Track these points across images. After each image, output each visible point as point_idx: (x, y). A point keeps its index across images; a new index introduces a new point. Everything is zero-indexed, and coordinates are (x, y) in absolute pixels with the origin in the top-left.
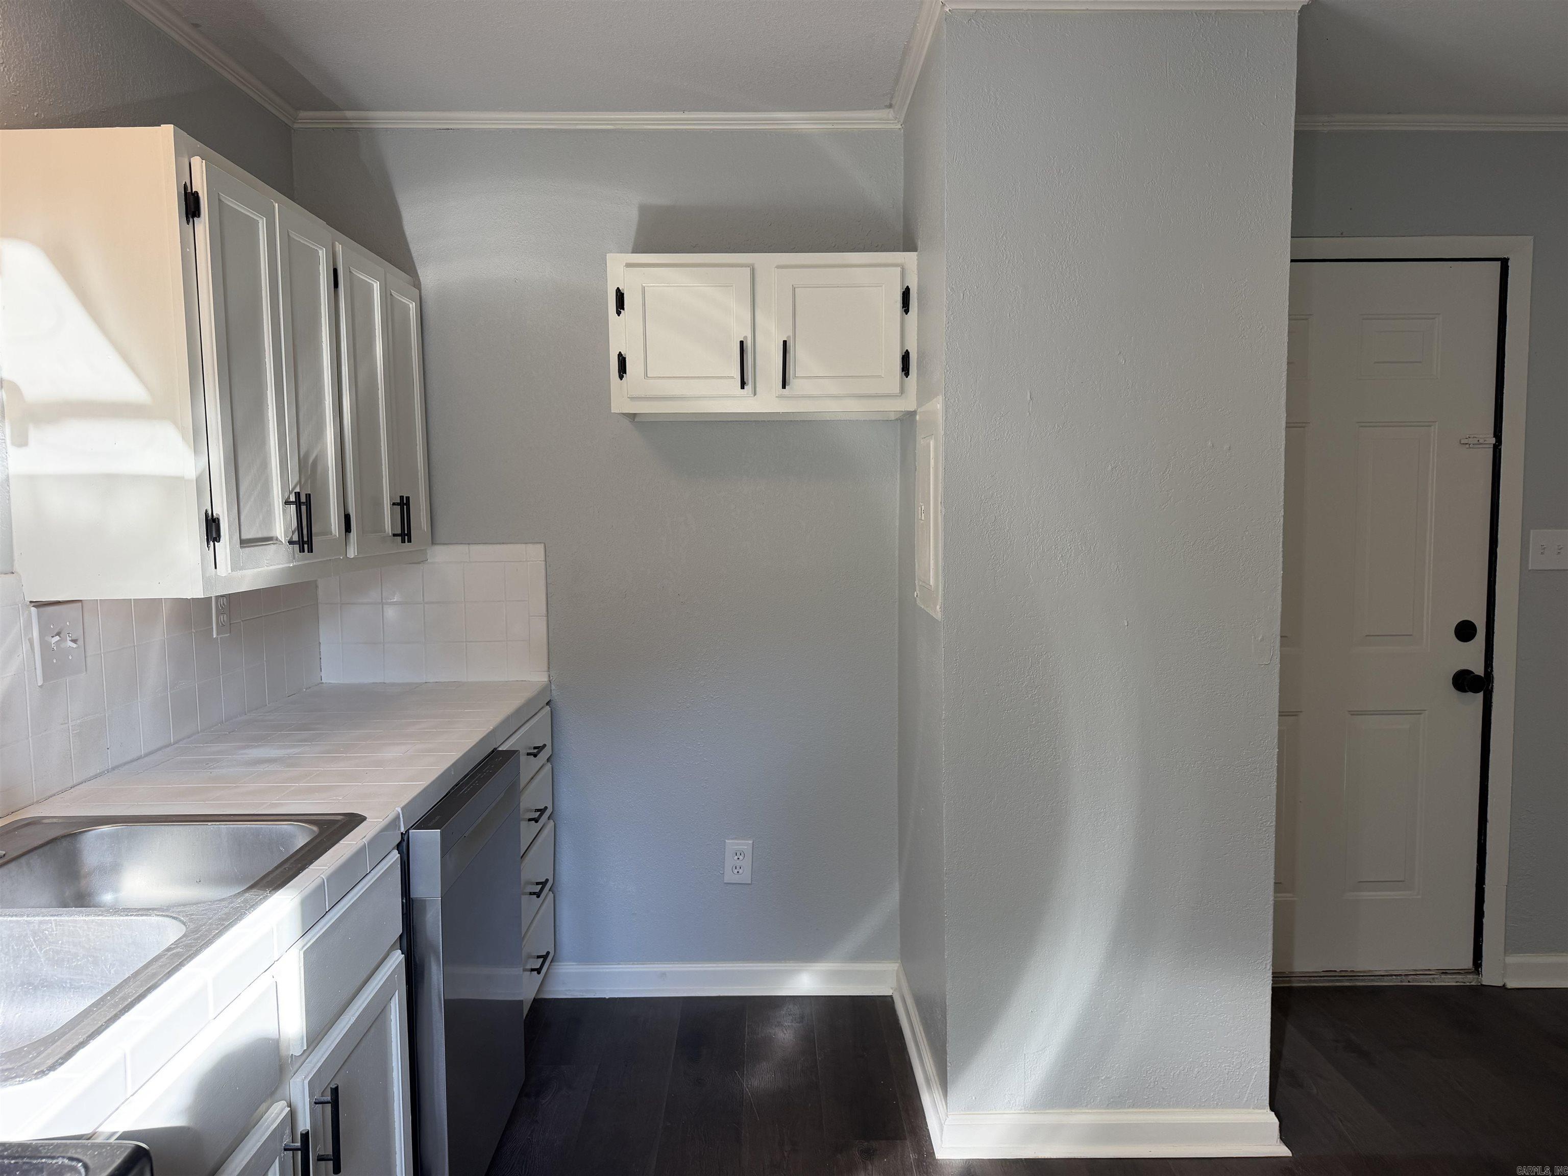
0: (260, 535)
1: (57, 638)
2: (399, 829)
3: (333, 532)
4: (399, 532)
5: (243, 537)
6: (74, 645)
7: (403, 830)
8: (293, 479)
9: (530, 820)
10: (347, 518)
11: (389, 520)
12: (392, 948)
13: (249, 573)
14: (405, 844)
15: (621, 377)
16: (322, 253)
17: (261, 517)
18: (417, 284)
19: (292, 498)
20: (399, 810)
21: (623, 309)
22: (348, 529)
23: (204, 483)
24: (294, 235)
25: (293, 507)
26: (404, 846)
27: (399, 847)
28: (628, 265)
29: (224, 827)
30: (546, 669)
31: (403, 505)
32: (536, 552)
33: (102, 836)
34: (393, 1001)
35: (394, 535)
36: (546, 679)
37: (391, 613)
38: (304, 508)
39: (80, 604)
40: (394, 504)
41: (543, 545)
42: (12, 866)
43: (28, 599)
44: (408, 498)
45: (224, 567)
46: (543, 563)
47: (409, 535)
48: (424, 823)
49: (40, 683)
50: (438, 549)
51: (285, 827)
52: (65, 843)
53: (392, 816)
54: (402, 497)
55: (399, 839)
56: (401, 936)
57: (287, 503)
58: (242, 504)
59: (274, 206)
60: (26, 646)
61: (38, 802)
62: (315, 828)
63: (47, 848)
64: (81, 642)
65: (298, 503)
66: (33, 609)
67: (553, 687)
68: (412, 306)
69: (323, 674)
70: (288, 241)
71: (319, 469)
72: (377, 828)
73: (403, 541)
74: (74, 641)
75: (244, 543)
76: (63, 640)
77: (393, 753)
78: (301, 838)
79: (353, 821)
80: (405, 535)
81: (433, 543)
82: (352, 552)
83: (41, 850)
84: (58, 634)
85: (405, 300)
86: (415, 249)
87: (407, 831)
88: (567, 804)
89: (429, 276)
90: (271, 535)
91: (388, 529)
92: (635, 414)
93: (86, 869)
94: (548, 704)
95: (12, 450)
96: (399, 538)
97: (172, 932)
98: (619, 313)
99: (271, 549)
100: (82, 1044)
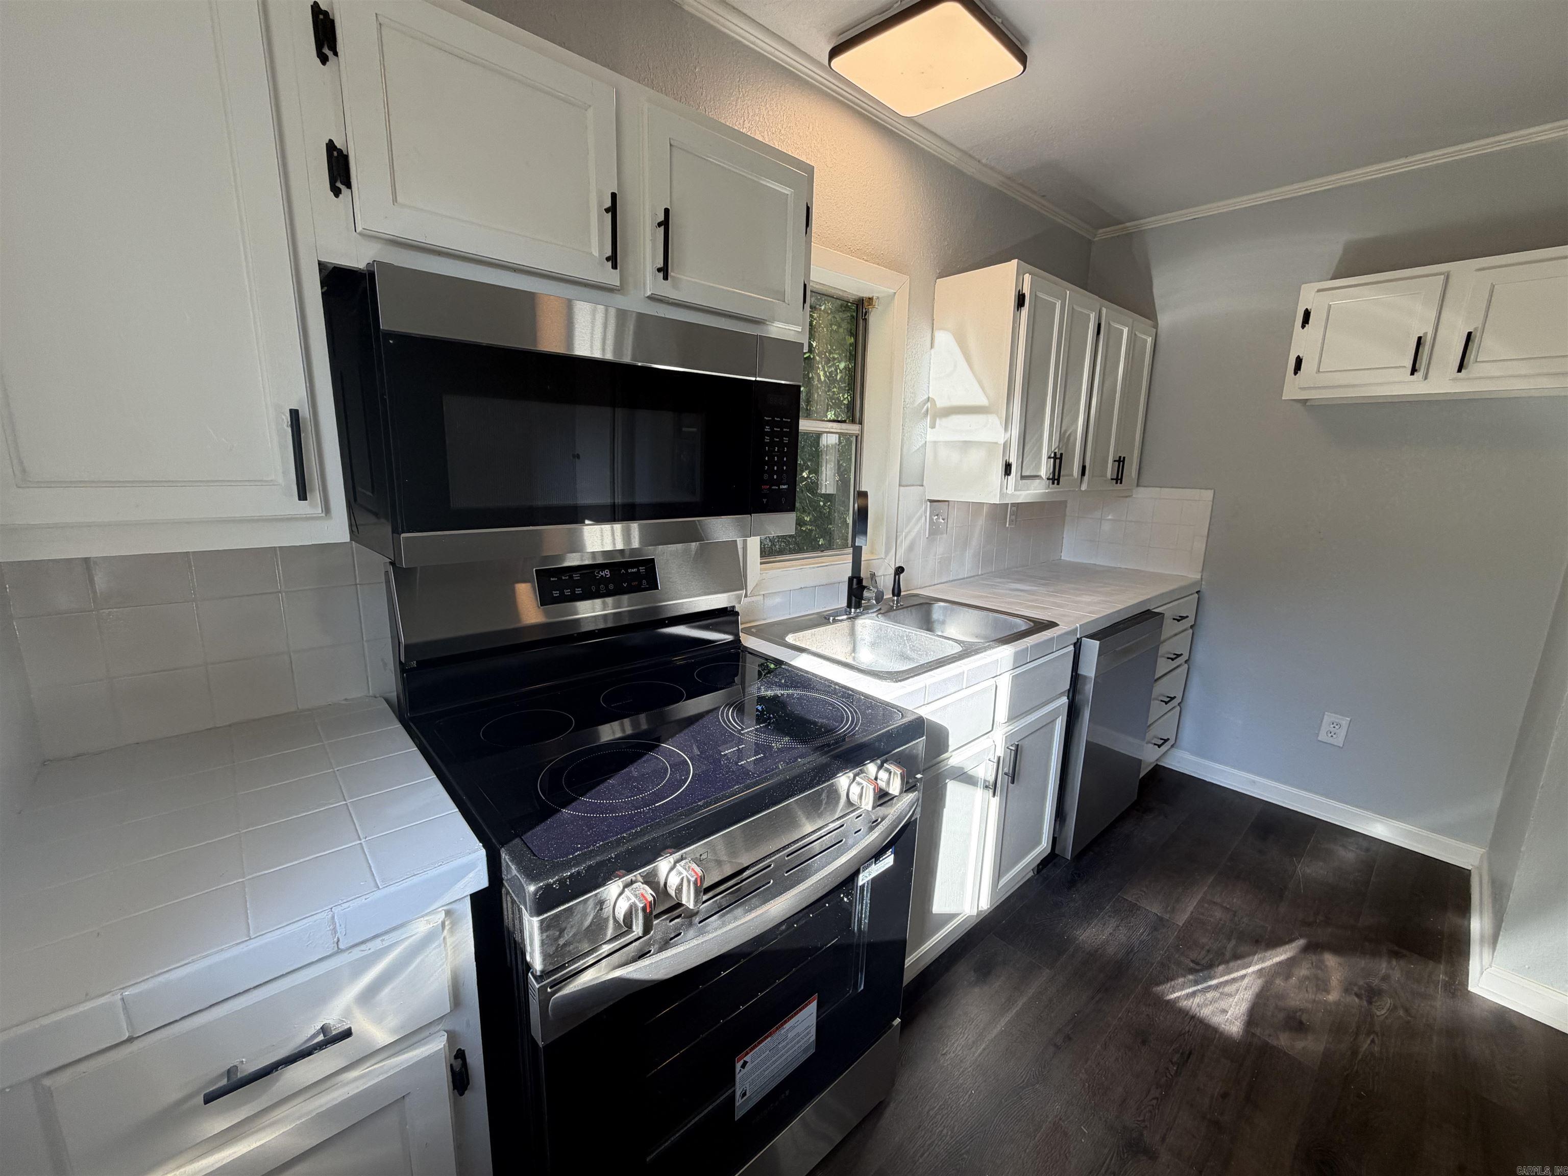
0: (1032, 474)
1: (936, 517)
2: (1076, 635)
3: (1074, 475)
4: (1115, 477)
5: (1023, 474)
6: (943, 521)
7: (1078, 636)
8: (1055, 445)
9: (1168, 658)
10: (1084, 468)
11: (1110, 472)
12: (1062, 694)
13: (1024, 493)
14: (1079, 644)
15: (1296, 373)
16: (1093, 316)
17: (1034, 465)
18: (1156, 326)
19: (1052, 455)
20: (1078, 625)
21: (1308, 324)
22: (1083, 473)
23: (1006, 446)
24: (1075, 307)
25: (1052, 460)
26: (1078, 645)
27: (1075, 644)
28: (1319, 291)
29: (991, 614)
30: (1200, 569)
31: (1120, 462)
32: (1208, 495)
33: (940, 607)
34: (1058, 720)
35: (1112, 479)
36: (1199, 577)
37: (1106, 527)
38: (1058, 461)
39: (947, 503)
40: (1115, 461)
41: (1213, 491)
42: (905, 610)
43: (927, 498)
44: (1124, 458)
45: (1010, 490)
46: (1211, 503)
47: (1121, 480)
48: (1092, 636)
49: (927, 536)
50: (1141, 489)
51: (1018, 620)
52: (926, 606)
53: (1073, 627)
54: (1120, 457)
55: (1076, 641)
56: (1069, 690)
57: (1049, 457)
58: (1025, 457)
59: (1066, 293)
60: (923, 518)
61: (920, 588)
62: (1032, 624)
63: (918, 607)
64: (946, 520)
65: (1055, 458)
66: (929, 503)
67: (1203, 583)
68: (1150, 340)
69: (1062, 554)
70: (1072, 311)
71: (1072, 439)
72: (1063, 631)
73: (1117, 483)
74: (943, 519)
75: (1023, 477)
76: (938, 518)
77: (1087, 599)
78: (1023, 626)
79: (1052, 625)
80: (1118, 479)
81: (1138, 485)
82: (1084, 487)
83: (916, 607)
84: (937, 515)
85: (1144, 337)
86: (1158, 302)
87: (1081, 638)
88: (1200, 657)
89: (1165, 320)
90: (1039, 474)
91: (1109, 475)
92: (1307, 400)
93: (933, 620)
94: (1197, 592)
95: (929, 429)
96: (1115, 481)
97: (957, 649)
98: (1303, 327)
99: (1037, 481)
100: (912, 677)
